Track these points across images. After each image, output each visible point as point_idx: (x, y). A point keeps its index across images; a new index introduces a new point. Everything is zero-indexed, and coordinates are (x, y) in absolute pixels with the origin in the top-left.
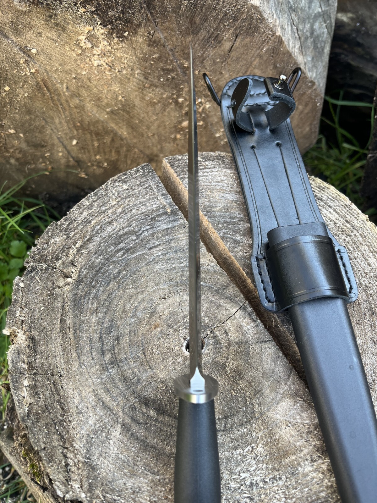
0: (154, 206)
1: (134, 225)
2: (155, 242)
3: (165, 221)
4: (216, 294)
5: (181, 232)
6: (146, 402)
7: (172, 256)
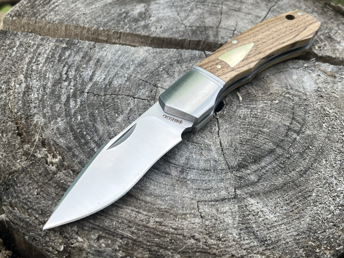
0: (48, 52)
1: (51, 76)
2: (87, 73)
3: (73, 54)
4: (181, 64)
5: (97, 51)
6: (241, 166)
7: (116, 70)
